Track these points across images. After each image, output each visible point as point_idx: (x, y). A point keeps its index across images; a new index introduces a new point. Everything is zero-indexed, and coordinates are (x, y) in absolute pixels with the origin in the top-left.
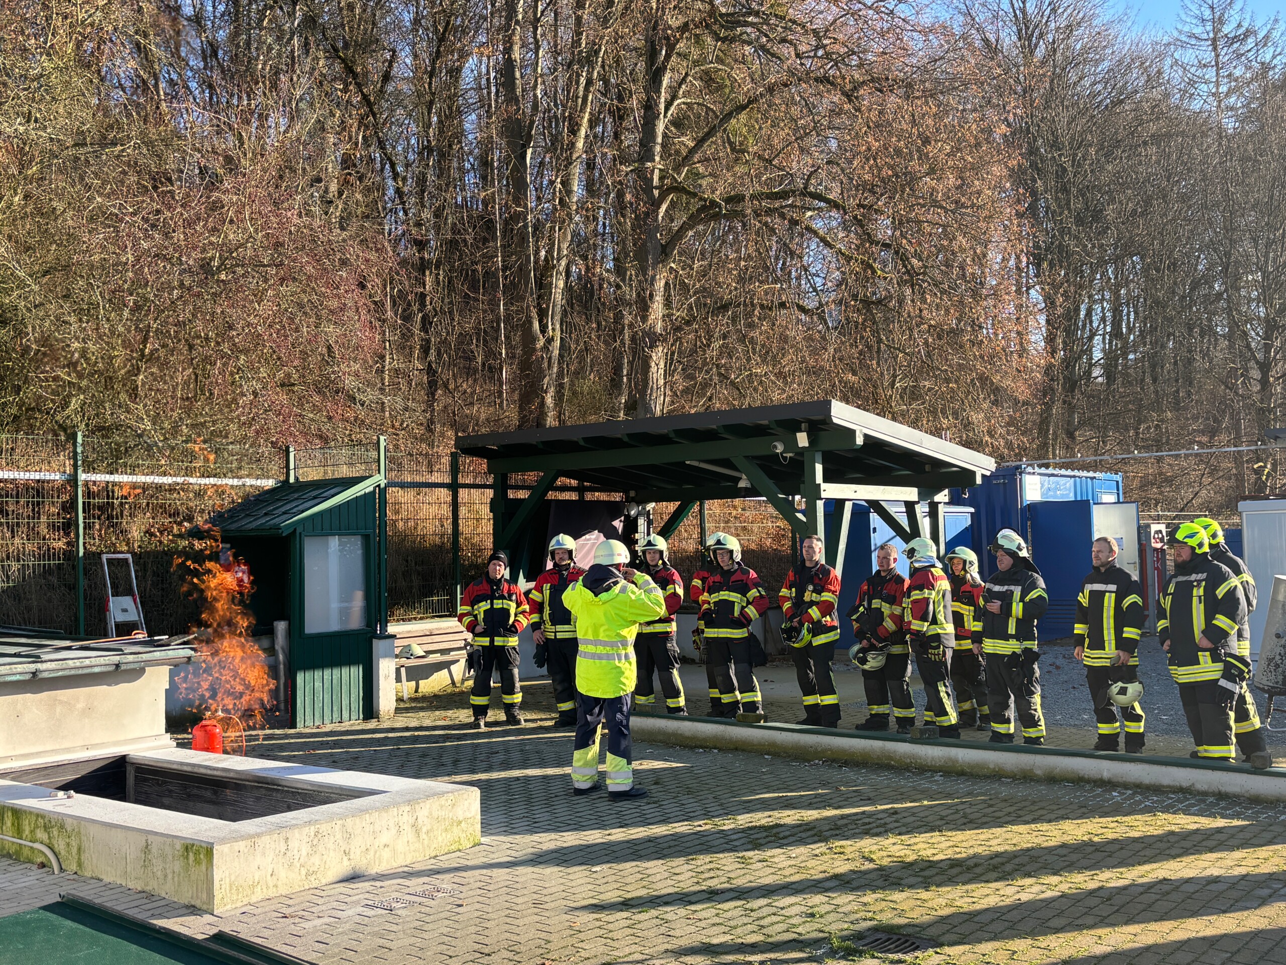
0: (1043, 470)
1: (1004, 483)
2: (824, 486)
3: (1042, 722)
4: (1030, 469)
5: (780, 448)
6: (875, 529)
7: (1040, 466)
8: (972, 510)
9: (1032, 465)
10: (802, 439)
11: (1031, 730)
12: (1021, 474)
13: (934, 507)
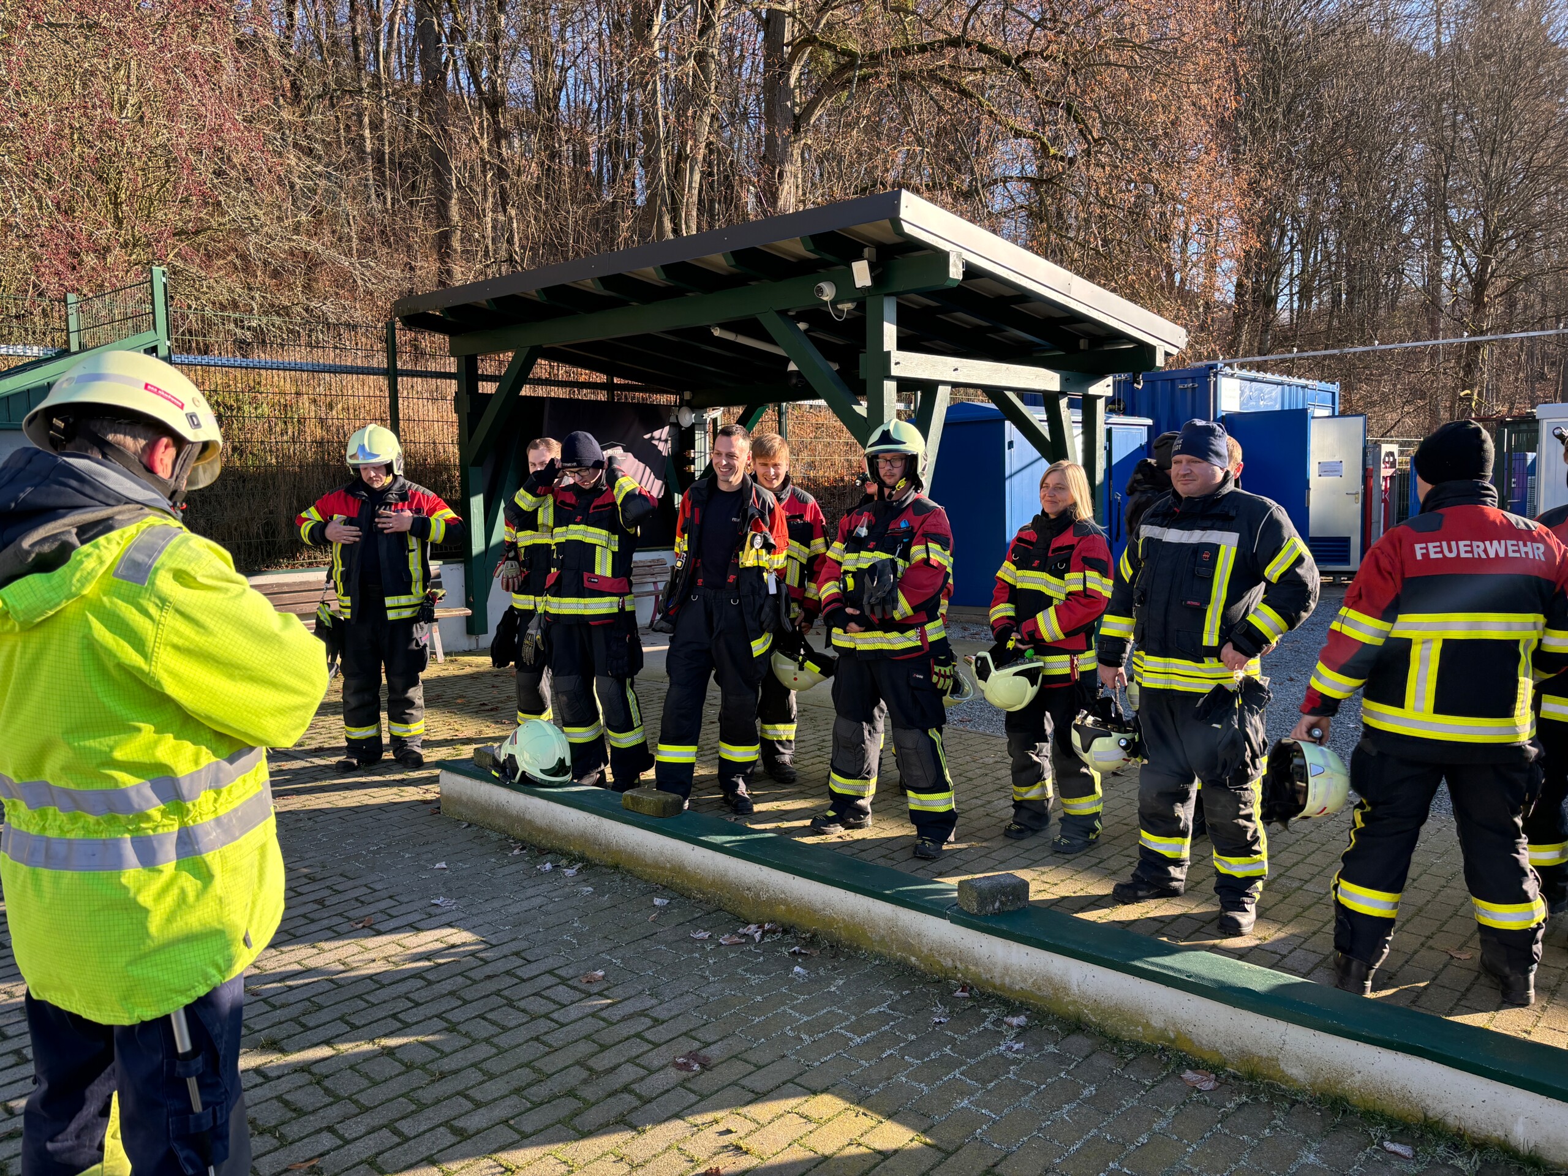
0: (1245, 373)
1: (1193, 389)
2: (896, 355)
3: (1263, 846)
4: (1228, 370)
5: (828, 292)
6: (1011, 444)
7: (1242, 366)
8: (1150, 422)
9: (1231, 366)
10: (862, 274)
11: (1233, 860)
12: (1215, 375)
13: (1087, 405)
